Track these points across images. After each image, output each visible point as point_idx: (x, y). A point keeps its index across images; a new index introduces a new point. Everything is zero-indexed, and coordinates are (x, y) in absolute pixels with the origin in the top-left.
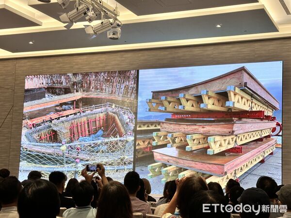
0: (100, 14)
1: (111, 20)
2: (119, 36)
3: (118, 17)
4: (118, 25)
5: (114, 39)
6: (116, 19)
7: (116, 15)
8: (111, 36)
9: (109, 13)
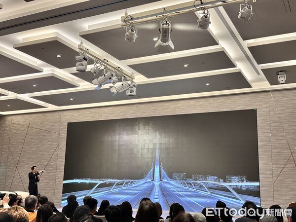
0: (121, 78)
1: (129, 82)
2: (134, 93)
3: (134, 80)
4: (134, 86)
5: (131, 95)
6: (133, 81)
7: (132, 79)
8: (129, 93)
9: (127, 77)
